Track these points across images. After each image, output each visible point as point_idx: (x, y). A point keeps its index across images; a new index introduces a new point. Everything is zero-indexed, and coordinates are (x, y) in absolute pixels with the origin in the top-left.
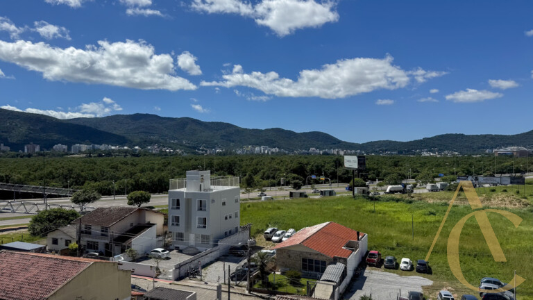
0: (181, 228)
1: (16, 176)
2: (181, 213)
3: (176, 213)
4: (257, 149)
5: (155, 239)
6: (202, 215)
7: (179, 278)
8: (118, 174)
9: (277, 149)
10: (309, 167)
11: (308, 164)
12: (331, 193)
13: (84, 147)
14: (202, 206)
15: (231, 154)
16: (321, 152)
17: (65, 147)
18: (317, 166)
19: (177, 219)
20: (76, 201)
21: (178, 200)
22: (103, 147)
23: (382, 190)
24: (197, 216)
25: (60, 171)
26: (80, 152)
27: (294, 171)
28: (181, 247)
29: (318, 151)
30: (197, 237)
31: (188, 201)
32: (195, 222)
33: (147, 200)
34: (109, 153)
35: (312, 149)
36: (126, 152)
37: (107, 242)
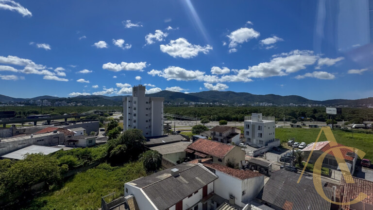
0: (250, 136)
1: (181, 113)
2: (250, 130)
3: (248, 130)
4: (261, 104)
5: (239, 140)
6: (260, 132)
7: (255, 156)
8: (212, 113)
9: (272, 104)
10: (298, 113)
11: (297, 111)
12: (316, 126)
13: (193, 103)
14: (260, 128)
15: (249, 106)
16: (297, 105)
17: (187, 103)
18: (302, 113)
19: (248, 133)
20: (202, 122)
21: (248, 125)
22: (199, 103)
23: (350, 127)
24: (257, 132)
25: (193, 112)
26: (192, 105)
27: (290, 114)
28: (249, 144)
29: (295, 105)
30: (257, 141)
31: (253, 126)
32: (257, 135)
33: (226, 124)
34: (202, 105)
35: (291, 104)
36: (207, 105)
37: (222, 138)
